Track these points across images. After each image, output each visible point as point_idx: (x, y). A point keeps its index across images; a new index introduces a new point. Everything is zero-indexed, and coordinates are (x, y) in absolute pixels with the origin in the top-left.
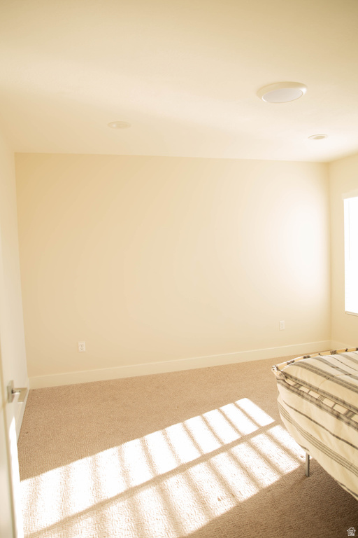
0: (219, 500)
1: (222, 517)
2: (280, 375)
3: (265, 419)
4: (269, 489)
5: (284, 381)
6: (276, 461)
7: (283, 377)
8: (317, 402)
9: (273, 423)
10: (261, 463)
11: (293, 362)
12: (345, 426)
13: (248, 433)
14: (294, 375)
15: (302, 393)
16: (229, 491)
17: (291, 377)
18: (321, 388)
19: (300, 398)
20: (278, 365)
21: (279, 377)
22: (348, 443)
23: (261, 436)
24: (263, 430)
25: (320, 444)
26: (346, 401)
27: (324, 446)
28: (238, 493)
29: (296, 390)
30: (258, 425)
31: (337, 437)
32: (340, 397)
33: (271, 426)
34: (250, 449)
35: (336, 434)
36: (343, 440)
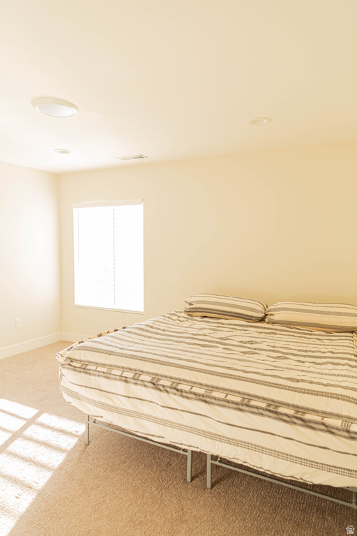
0: (17, 498)
1: (28, 511)
2: (66, 360)
3: (29, 412)
4: (61, 468)
5: (70, 365)
6: (57, 443)
7: (68, 362)
8: (105, 375)
9: (38, 413)
10: (42, 449)
11: (72, 348)
12: (133, 386)
13: (18, 429)
14: (78, 358)
15: (88, 371)
16: (24, 486)
17: (76, 360)
18: (106, 362)
19: (87, 376)
20: (61, 352)
21: (64, 363)
22: (137, 399)
23: (33, 427)
24: (31, 422)
25: (113, 407)
26: (131, 367)
27: (117, 408)
28: (34, 483)
29: (82, 370)
30: (25, 419)
31: (128, 397)
32: (126, 366)
33: (37, 416)
34: (27, 441)
35: (126, 395)
36: (133, 398)
